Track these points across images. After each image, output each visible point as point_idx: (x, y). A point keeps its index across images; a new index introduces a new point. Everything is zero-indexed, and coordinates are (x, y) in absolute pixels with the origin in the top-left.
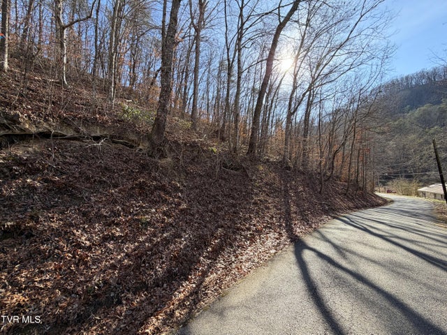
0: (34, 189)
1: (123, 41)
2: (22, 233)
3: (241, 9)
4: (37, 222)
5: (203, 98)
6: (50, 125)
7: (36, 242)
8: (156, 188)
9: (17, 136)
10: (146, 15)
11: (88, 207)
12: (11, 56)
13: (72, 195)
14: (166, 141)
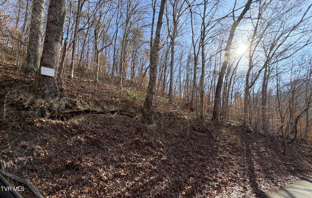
0: (80, 142)
1: (127, 54)
2: (74, 168)
3: (203, 19)
4: (81, 162)
5: (177, 82)
6: (90, 106)
7: (80, 173)
8: (146, 144)
9: (75, 112)
10: (141, 36)
11: (107, 154)
12: (75, 70)
13: (99, 147)
14: (152, 112)
